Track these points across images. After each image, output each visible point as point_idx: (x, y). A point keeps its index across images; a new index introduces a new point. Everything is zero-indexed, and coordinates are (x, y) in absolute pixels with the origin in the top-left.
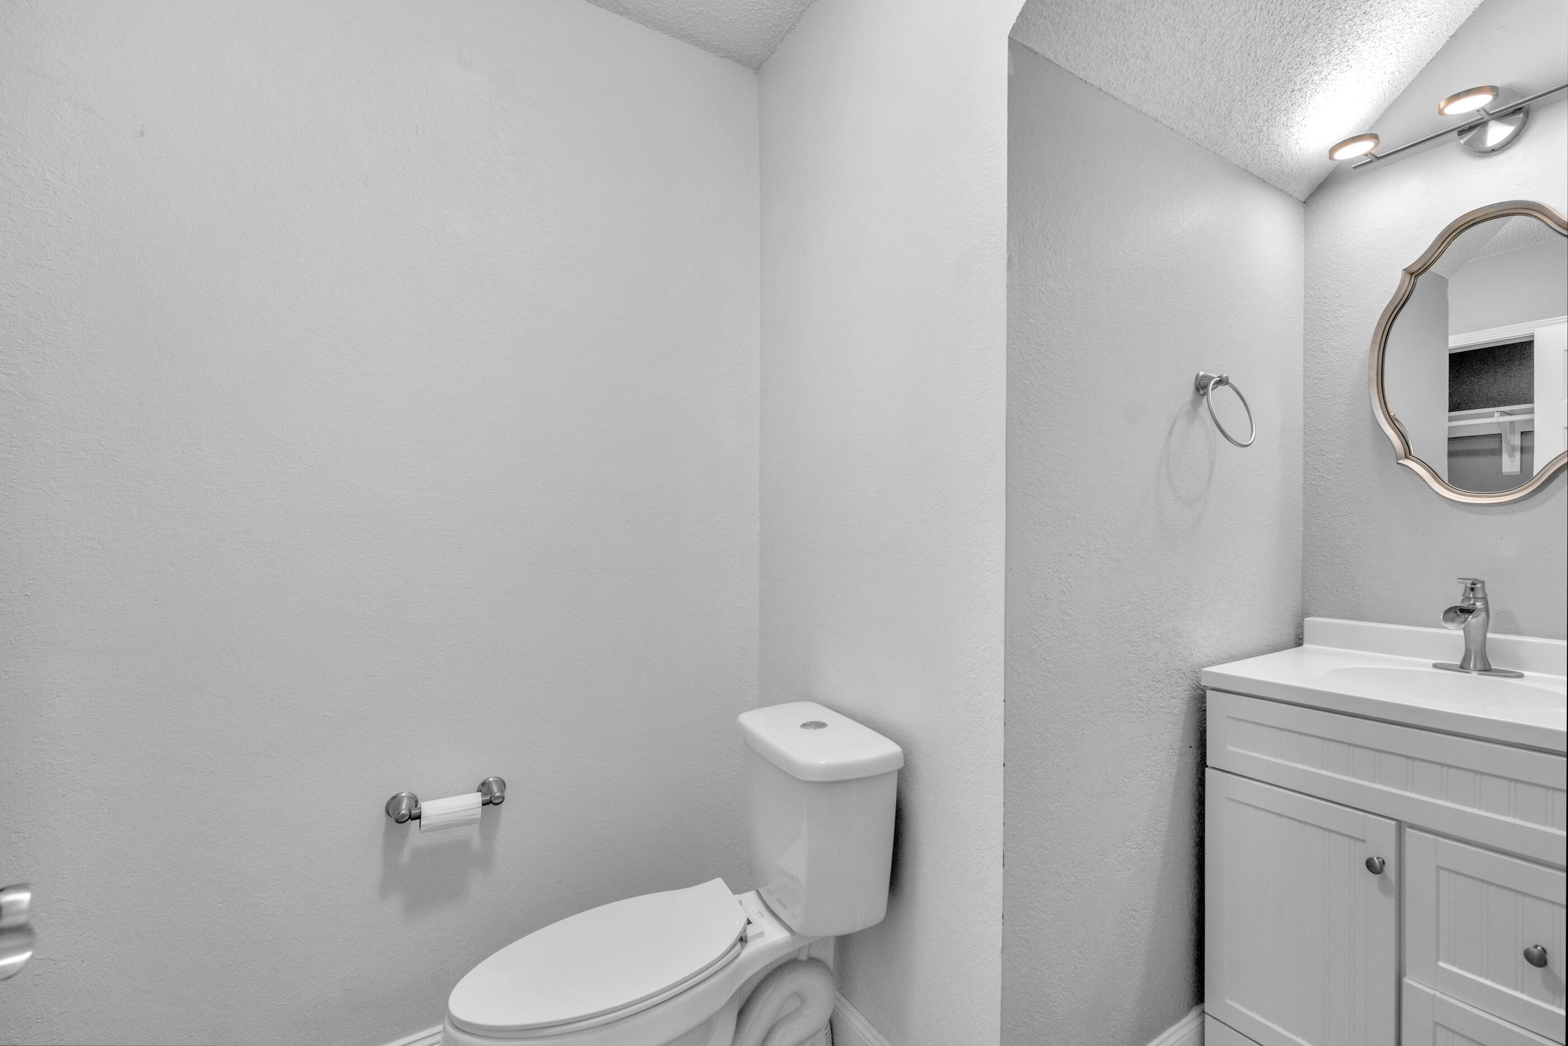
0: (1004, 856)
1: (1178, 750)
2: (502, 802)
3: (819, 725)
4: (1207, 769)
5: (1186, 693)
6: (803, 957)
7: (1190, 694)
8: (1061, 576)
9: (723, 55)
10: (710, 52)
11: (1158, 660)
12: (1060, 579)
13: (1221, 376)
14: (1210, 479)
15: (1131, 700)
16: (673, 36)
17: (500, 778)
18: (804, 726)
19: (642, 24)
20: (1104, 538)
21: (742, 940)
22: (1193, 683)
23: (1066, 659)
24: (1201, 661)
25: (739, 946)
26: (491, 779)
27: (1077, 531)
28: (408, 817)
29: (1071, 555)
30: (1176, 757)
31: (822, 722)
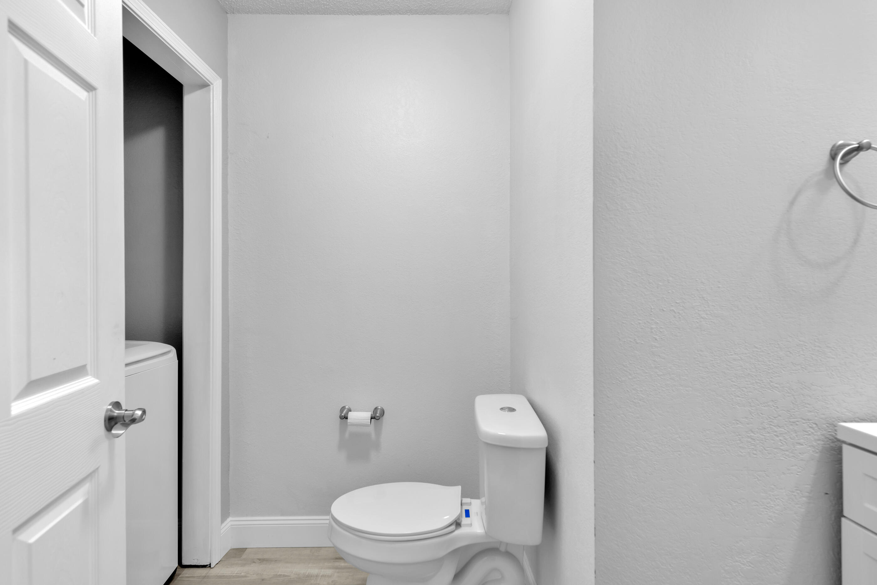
0: (595, 528)
1: (808, 492)
2: (379, 419)
3: (512, 410)
4: (843, 520)
5: (819, 442)
6: (503, 549)
7: (824, 444)
8: (653, 326)
9: (487, 13)
10: (481, 14)
11: (777, 407)
12: (652, 328)
13: (860, 142)
14: (856, 242)
15: (740, 437)
16: (461, 14)
17: (383, 408)
18: (502, 409)
19: (445, 14)
20: (703, 297)
21: (457, 524)
22: (830, 435)
23: (659, 392)
24: (843, 415)
25: (453, 527)
26: (379, 407)
27: (670, 291)
28: (344, 417)
29: (663, 310)
30: (804, 499)
31: (513, 408)
